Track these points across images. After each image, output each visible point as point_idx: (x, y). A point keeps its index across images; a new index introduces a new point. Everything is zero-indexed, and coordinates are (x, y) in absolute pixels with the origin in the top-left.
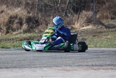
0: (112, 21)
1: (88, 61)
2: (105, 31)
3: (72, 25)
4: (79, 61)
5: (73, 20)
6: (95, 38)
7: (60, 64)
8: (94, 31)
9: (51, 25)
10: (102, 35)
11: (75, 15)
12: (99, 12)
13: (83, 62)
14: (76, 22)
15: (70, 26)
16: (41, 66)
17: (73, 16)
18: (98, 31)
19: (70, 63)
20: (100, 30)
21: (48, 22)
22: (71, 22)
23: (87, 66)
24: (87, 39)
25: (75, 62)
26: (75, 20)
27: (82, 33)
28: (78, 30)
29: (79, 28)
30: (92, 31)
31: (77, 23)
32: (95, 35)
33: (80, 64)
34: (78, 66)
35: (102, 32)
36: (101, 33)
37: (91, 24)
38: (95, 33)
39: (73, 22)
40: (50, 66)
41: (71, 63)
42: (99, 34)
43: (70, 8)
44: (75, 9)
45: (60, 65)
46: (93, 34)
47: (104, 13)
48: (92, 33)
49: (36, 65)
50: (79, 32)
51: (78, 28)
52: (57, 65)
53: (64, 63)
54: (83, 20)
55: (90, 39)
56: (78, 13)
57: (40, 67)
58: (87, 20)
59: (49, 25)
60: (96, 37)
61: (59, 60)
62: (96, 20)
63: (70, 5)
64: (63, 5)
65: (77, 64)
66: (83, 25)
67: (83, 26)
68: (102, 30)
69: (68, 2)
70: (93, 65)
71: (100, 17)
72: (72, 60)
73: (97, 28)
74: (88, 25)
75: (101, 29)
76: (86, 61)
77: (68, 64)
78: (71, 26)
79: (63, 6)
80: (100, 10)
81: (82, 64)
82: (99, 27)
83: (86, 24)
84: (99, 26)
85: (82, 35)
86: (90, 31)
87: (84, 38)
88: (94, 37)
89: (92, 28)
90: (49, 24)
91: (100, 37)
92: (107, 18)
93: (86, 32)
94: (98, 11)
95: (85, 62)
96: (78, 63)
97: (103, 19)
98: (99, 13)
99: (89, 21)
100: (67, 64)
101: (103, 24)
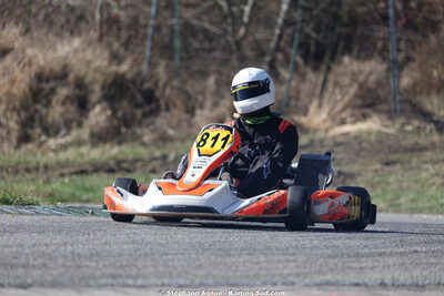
1: (361, 268)
2: (433, 144)
3: (296, 113)
4: (327, 264)
5: (302, 95)
6: (390, 173)
7: (247, 277)
8: (390, 142)
9: (206, 112)
10: (424, 159)
11: (311, 76)
12: (411, 65)
13: (343, 269)
14: (315, 103)
16: (166, 281)
17: (303, 77)
18: (405, 143)
19: (287, 271)
20: (412, 140)
21: (196, 100)
22: (293, 103)
23: (357, 288)
24: (359, 174)
25: (307, 270)
26: (311, 96)
27: (337, 149)
28: (320, 135)
29: (327, 130)
30: (380, 141)
31: (320, 106)
32: (392, 157)
33: (329, 277)
34: (320, 285)
35: (422, 149)
36: (420, 154)
37: (379, 112)
38: (392, 150)
39: (301, 103)
40: (201, 285)
41: (291, 275)
42: (407, 156)
43: (291, 44)
44: (312, 49)
45: (245, 281)
46: (384, 156)
47: (433, 67)
48: (381, 151)
49: (144, 276)
50: (326, 143)
51: (323, 127)
52: (231, 282)
53: (263, 272)
54: (343, 97)
55: (370, 175)
56: (323, 67)
57: (163, 285)
58: (361, 97)
59: (198, 112)
60: (398, 166)
61: (241, 260)
62: (398, 98)
63: (289, 31)
64: (260, 30)
65: (318, 279)
66: (344, 115)
67: (343, 122)
68: (422, 141)
69: (280, 21)
70: (383, 285)
71: (415, 85)
72: (294, 261)
73: (402, 130)
74: (364, 117)
75: (419, 135)
76: (353, 265)
77: (281, 275)
78: (292, 120)
79: (261, 34)
80: (415, 56)
81: (339, 277)
82: (409, 128)
83: (357, 112)
84: (408, 123)
85: (340, 156)
86: (371, 143)
87: (346, 169)
88: (387, 169)
89: (379, 132)
90: (202, 107)
91: (412, 169)
93: (357, 147)
94: (408, 59)
95: (350, 268)
96: (320, 273)
97: (428, 93)
98: (412, 69)
99: (368, 102)
100: (274, 276)
101: (426, 116)
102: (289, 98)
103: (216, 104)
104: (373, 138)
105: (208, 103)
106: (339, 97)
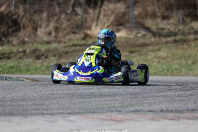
0: (165, 22)
2: (152, 42)
4: (133, 101)
5: (88, 20)
6: (133, 57)
8: (131, 42)
9: (43, 30)
10: (148, 49)
11: (91, 11)
12: (138, 5)
13: (141, 104)
14: (94, 24)
15: (81, 32)
18: (138, 42)
20: (141, 41)
21: (37, 24)
22: (84, 24)
25: (125, 105)
26: (93, 20)
30: (126, 42)
31: (97, 25)
32: (133, 49)
35: (147, 45)
36: (146, 47)
37: (125, 28)
38: (133, 46)
39: (88, 24)
40: (79, 113)
42: (140, 48)
46: (128, 49)
47: (148, 6)
48: (128, 46)
53: (105, 106)
54: (108, 21)
58: (116, 21)
59: (39, 29)
60: (136, 53)
61: (92, 100)
62: (134, 21)
68: (147, 41)
71: (140, 14)
73: (136, 36)
74: (118, 30)
75: (144, 38)
77: (114, 107)
78: (84, 33)
82: (140, 35)
83: (115, 28)
84: (139, 33)
86: (122, 43)
88: (132, 55)
89: (126, 37)
90: (41, 27)
91: (143, 54)
92: (154, 16)
94: (136, 2)
97: (146, 17)
98: (138, 7)
99: (120, 23)
101: (148, 29)
102: (82, 22)
103: (47, 26)
104: (123, 40)
105: (43, 25)
106: (106, 21)
